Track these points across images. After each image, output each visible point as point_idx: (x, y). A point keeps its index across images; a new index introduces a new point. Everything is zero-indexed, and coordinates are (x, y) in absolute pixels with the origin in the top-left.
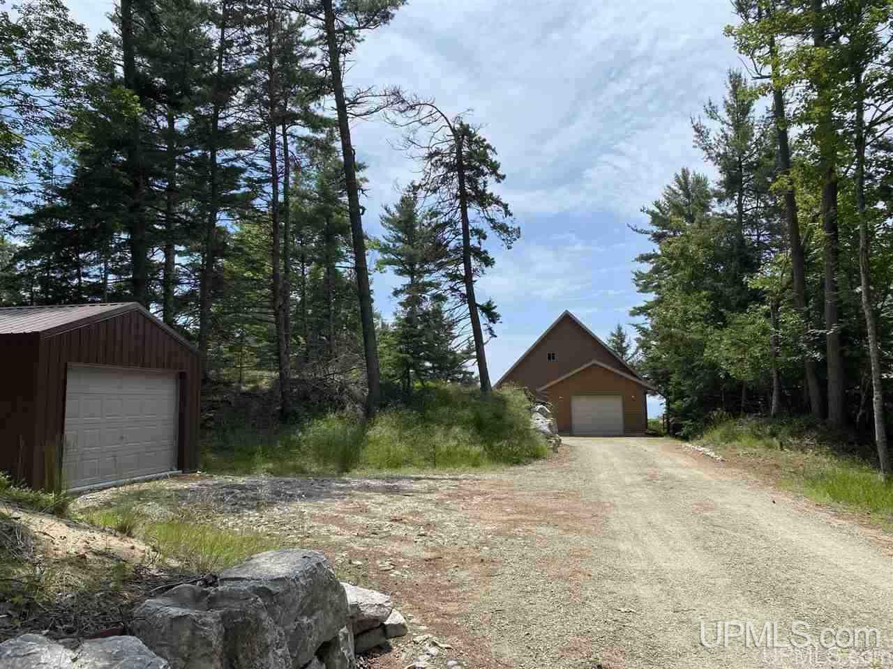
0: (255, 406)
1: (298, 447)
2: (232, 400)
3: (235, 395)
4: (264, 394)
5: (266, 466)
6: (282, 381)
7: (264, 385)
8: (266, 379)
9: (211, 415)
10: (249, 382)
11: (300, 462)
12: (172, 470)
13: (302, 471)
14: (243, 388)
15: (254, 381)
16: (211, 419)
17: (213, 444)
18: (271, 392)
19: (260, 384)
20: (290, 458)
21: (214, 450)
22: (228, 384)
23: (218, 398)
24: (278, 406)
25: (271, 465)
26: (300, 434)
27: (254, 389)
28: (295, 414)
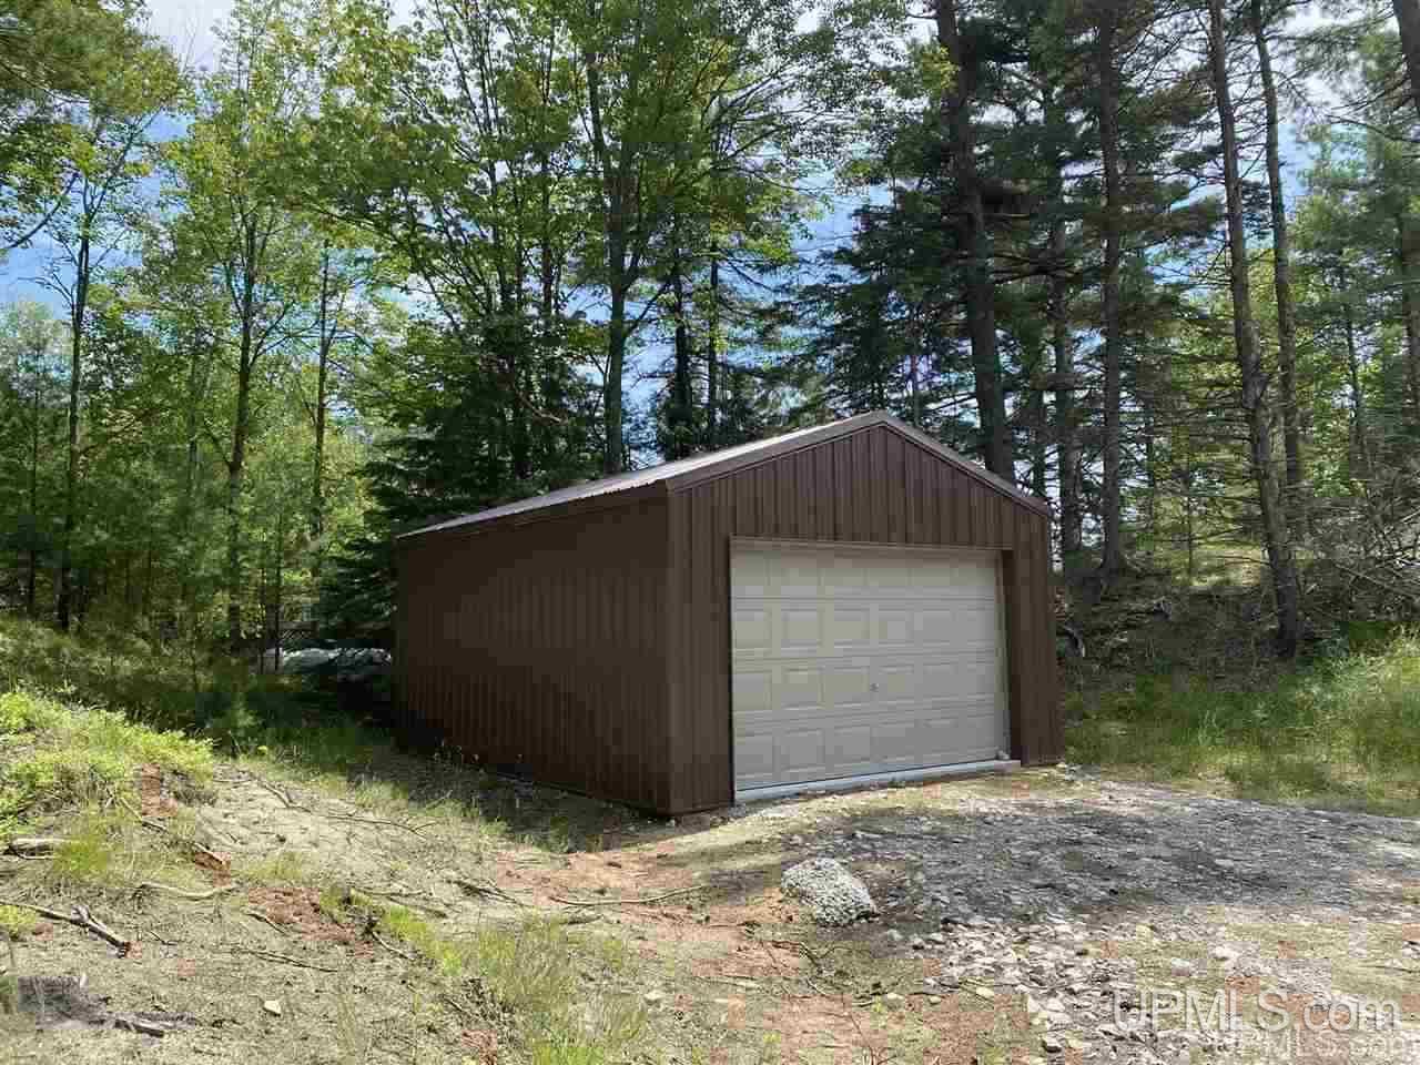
0: (1222, 621)
1: (1310, 718)
2: (1171, 609)
3: (1177, 598)
4: (1242, 597)
5: (1225, 759)
6: (1278, 567)
7: (1244, 577)
8: (1246, 565)
9: (1125, 640)
10: (1209, 572)
11: (1318, 754)
12: (997, 758)
13: (1313, 781)
14: (1196, 584)
15: (1221, 569)
16: (1122, 648)
17: (1122, 700)
18: (1257, 589)
19: (1232, 576)
20: (1291, 746)
21: (1121, 713)
22: (1164, 575)
23: (1140, 605)
24: (1271, 621)
25: (1238, 759)
26: (1315, 690)
27: (1217, 586)
28: (1312, 639)
